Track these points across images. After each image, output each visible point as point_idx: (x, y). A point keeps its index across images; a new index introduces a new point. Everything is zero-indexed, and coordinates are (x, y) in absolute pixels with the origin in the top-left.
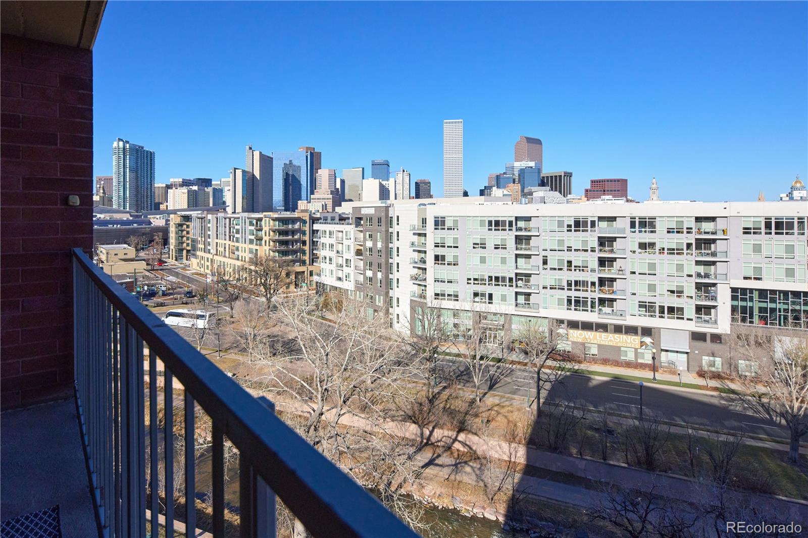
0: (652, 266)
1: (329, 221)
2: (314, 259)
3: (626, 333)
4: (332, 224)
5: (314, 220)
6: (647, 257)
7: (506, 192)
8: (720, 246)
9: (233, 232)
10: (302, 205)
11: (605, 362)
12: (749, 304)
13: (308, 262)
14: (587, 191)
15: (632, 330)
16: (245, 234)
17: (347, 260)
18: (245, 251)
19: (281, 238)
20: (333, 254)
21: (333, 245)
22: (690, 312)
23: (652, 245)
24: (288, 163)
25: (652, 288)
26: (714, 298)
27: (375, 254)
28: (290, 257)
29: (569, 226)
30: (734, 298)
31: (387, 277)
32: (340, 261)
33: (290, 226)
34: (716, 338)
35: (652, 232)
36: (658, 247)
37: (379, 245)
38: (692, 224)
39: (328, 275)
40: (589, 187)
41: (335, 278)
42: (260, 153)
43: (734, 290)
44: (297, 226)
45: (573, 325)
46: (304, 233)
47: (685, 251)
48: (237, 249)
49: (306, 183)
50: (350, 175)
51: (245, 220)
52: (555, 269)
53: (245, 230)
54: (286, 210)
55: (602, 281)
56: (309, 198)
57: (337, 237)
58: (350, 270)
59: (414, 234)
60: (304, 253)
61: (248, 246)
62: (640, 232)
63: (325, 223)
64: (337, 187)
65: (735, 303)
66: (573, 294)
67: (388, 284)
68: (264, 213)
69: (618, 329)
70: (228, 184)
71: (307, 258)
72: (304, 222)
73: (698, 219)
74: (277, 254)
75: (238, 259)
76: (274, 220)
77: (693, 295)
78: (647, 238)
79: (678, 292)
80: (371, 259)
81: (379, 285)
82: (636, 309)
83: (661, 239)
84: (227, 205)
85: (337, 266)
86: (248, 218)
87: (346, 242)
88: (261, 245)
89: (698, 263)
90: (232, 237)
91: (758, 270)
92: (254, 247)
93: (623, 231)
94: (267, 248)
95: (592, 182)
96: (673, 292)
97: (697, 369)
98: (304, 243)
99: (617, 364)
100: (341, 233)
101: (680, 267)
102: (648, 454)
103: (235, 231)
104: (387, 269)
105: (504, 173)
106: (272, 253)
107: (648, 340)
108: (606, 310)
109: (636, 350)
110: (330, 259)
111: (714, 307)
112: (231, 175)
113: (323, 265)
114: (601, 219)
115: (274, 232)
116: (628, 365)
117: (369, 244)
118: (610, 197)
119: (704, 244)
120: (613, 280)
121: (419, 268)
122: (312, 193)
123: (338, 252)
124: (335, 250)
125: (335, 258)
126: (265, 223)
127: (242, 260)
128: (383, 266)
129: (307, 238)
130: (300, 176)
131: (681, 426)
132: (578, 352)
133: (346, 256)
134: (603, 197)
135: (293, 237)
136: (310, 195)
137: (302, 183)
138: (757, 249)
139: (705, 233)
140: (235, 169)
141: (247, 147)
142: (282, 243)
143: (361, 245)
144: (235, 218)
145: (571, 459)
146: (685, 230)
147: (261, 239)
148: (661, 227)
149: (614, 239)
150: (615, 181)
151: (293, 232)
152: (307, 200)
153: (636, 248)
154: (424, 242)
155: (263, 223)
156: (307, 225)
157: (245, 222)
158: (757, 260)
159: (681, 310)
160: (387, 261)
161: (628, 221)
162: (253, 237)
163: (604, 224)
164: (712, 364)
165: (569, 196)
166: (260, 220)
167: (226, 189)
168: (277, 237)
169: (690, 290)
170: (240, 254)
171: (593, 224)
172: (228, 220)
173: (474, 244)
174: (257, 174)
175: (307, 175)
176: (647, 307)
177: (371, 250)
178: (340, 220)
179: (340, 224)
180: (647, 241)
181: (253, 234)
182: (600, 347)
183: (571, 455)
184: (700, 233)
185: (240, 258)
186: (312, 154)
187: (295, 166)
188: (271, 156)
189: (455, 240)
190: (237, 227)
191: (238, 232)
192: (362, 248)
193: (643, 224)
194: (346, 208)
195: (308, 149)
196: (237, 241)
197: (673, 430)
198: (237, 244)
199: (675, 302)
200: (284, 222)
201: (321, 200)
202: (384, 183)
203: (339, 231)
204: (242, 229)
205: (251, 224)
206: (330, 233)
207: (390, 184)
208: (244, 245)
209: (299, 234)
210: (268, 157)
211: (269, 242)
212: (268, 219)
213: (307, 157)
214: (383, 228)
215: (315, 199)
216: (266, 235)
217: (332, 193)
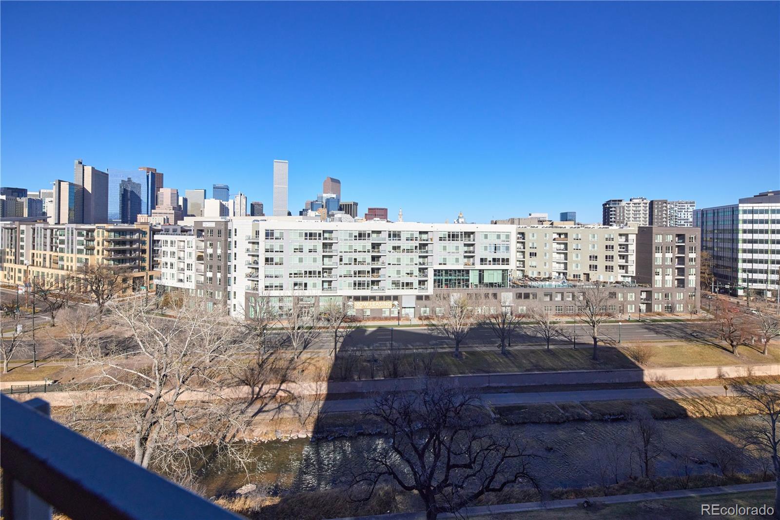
0: (399, 260)
1: (171, 232)
2: (154, 265)
3: (385, 300)
4: (174, 235)
5: (154, 232)
6: (397, 254)
7: (317, 214)
8: (429, 247)
9: (56, 243)
10: (141, 218)
11: (374, 319)
12: (441, 278)
13: (147, 268)
14: (366, 214)
15: (388, 298)
16: (72, 244)
17: (188, 265)
18: (72, 261)
19: (117, 247)
20: (174, 260)
21: (174, 253)
22: (416, 285)
23: (399, 247)
24: (126, 180)
25: (398, 272)
26: (426, 276)
27: (215, 259)
28: (128, 264)
29: (356, 236)
30: (435, 275)
31: (225, 276)
32: (182, 265)
33: (128, 237)
34: (427, 297)
35: (399, 240)
36: (402, 249)
37: (219, 251)
38: (417, 235)
39: (168, 278)
40: (367, 213)
41: (176, 280)
42: (93, 169)
43: (435, 271)
44: (136, 237)
45: (357, 298)
46: (144, 243)
47: (414, 251)
48: (62, 259)
49: (146, 199)
50: (193, 195)
51: (72, 231)
52: (347, 264)
53: (72, 240)
54: (123, 222)
55: (373, 270)
56: (149, 213)
57: (178, 246)
58: (192, 273)
59: (249, 243)
60: (143, 260)
61: (75, 256)
62: (393, 240)
63: (167, 234)
64: (179, 204)
65: (435, 278)
66: (357, 279)
67: (227, 281)
68: (97, 225)
69: (381, 298)
70: (50, 195)
71: (146, 264)
72: (144, 233)
73: (421, 233)
74: (112, 262)
75: (62, 269)
76: (109, 231)
77: (418, 275)
78: (396, 243)
79: (411, 274)
80: (211, 263)
81: (218, 283)
82: (390, 286)
83: (404, 244)
84: (48, 216)
85: (179, 270)
86: (76, 229)
87: (187, 250)
88: (92, 254)
89: (420, 257)
90: (54, 248)
91: (445, 259)
92: (83, 256)
93: (385, 239)
94: (100, 257)
95: (369, 209)
96: (408, 274)
97: (418, 316)
98: (144, 251)
99: (380, 319)
100: (182, 243)
101: (412, 260)
102: (394, 369)
103: (58, 241)
104: (225, 270)
105: (317, 201)
106: (105, 262)
107: (396, 303)
108: (375, 287)
109: (390, 309)
110: (172, 265)
111: (427, 281)
112: (54, 187)
113: (163, 270)
114: (373, 232)
115: (109, 242)
116: (386, 319)
117: (210, 251)
118: (378, 219)
119: (423, 246)
120: (379, 269)
121: (253, 268)
122: (153, 208)
123: (179, 258)
124: (176, 256)
125: (176, 263)
126: (98, 234)
127: (67, 270)
128: (222, 268)
129: (147, 247)
130: (140, 192)
131: (410, 349)
132: (359, 315)
133: (187, 261)
134: (375, 219)
135: (131, 246)
136: (151, 209)
137: (142, 198)
138: (445, 248)
139: (424, 240)
140: (60, 182)
141: (76, 162)
142: (117, 252)
143: (202, 252)
144: (58, 229)
145: (353, 383)
146: (414, 239)
147: (93, 249)
148: (403, 237)
149: (380, 244)
150: (381, 209)
151: (132, 242)
152: (148, 214)
153: (391, 249)
154: (257, 248)
155: (95, 234)
156: (148, 235)
157: (72, 233)
158: (444, 254)
159: (412, 283)
160: (226, 264)
161: (388, 233)
162: (82, 247)
163: (374, 235)
164: (425, 312)
165: (356, 218)
166: (93, 231)
167: (47, 200)
168: (112, 247)
169: (416, 272)
170: (65, 263)
171: (369, 235)
172: (49, 232)
173: (295, 249)
174: (88, 187)
175: (148, 192)
176: (396, 284)
177: (211, 255)
178: (181, 231)
179: (182, 235)
180: (396, 245)
181: (83, 245)
182: (372, 310)
183: (354, 380)
184: (421, 240)
185: (65, 267)
186: (153, 175)
187: (134, 183)
188: (106, 172)
189: (281, 246)
190: (60, 238)
191: (62, 242)
192: (203, 254)
193: (395, 235)
194: (188, 222)
195: (148, 169)
196: (62, 250)
197: (407, 352)
198: (60, 254)
199: (409, 279)
200: (121, 233)
201: (163, 215)
202: (224, 203)
203: (181, 241)
204: (68, 240)
205: (80, 234)
206: (172, 242)
207: (230, 204)
208: (70, 255)
209: (138, 244)
210: (103, 173)
211: (103, 252)
212: (101, 230)
213: (148, 177)
214: (223, 238)
215: (157, 213)
216: (98, 245)
217: (174, 209)
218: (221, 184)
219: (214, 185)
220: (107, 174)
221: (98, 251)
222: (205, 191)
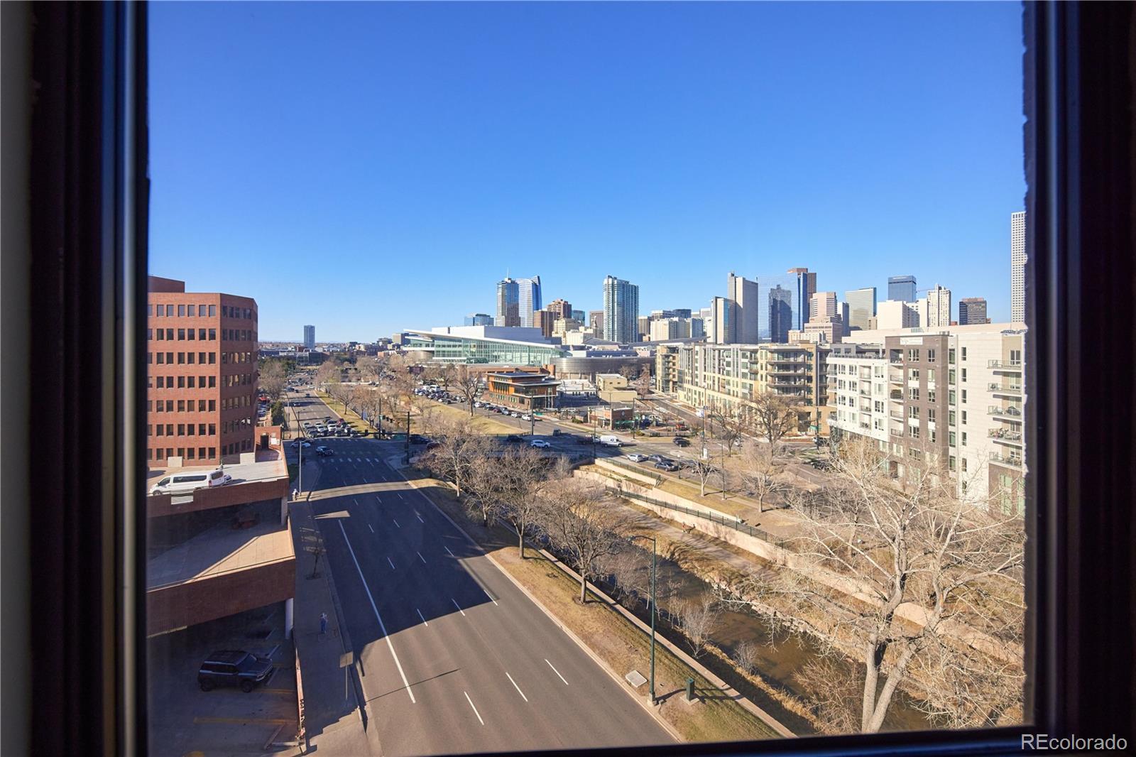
1: (843, 353)
2: (822, 401)
4: (847, 357)
5: (823, 353)
9: (723, 365)
10: (793, 335)
13: (814, 402)
16: (737, 367)
17: (877, 403)
19: (781, 372)
20: (856, 395)
21: (854, 384)
24: (775, 288)
27: (924, 398)
28: (792, 395)
31: (945, 430)
32: (866, 403)
33: (792, 360)
37: (931, 386)
39: (847, 418)
41: (858, 424)
42: (744, 279)
44: (800, 359)
46: (809, 368)
48: (728, 383)
49: (798, 310)
50: (857, 299)
51: (737, 352)
53: (737, 363)
54: (778, 341)
56: (801, 327)
57: (861, 374)
58: (884, 417)
59: (995, 373)
60: (809, 391)
61: (740, 380)
63: (840, 356)
64: (838, 313)
67: (947, 439)
68: (760, 345)
70: (708, 314)
71: (813, 397)
72: (810, 355)
74: (776, 390)
76: (772, 352)
80: (917, 404)
81: (931, 438)
84: (708, 336)
85: (862, 410)
86: (741, 350)
87: (875, 381)
88: (755, 379)
90: (721, 370)
92: (748, 381)
94: (764, 383)
98: (810, 379)
100: (867, 369)
103: (725, 363)
104: (944, 418)
106: (769, 389)
110: (852, 401)
112: (712, 304)
113: (839, 407)
115: (772, 365)
117: (914, 384)
121: (1005, 421)
122: (806, 320)
123: (863, 392)
124: (858, 388)
125: (858, 398)
126: (762, 356)
128: (938, 415)
129: (813, 374)
130: (790, 302)
133: (875, 397)
135: (795, 371)
136: (804, 323)
137: (792, 309)
140: (717, 298)
141: (730, 274)
142: (782, 378)
143: (899, 385)
144: (725, 350)
147: (756, 373)
151: (796, 366)
152: (799, 329)
154: (1015, 385)
155: (758, 355)
156: (814, 358)
157: (737, 355)
160: (945, 409)
162: (746, 371)
166: (755, 351)
167: (707, 319)
168: (776, 372)
172: (717, 352)
174: (740, 302)
175: (799, 300)
177: (916, 392)
178: (857, 353)
179: (858, 357)
181: (747, 368)
185: (733, 393)
186: (805, 276)
187: (784, 291)
188: (755, 281)
190: (727, 359)
191: (729, 364)
192: (902, 389)
194: (856, 338)
195: (799, 270)
196: (728, 374)
198: (727, 378)
200: (785, 354)
201: (818, 329)
202: (910, 305)
203: (864, 367)
204: (734, 362)
205: (744, 356)
206: (851, 368)
207: (920, 307)
208: (736, 379)
209: (803, 369)
210: (752, 283)
211: (766, 377)
212: (764, 351)
213: (799, 280)
214: (938, 364)
215: (810, 328)
216: (762, 369)
217: (832, 320)
218: (901, 274)
219: (890, 279)
220: (757, 284)
221: (762, 376)
222: (875, 289)
